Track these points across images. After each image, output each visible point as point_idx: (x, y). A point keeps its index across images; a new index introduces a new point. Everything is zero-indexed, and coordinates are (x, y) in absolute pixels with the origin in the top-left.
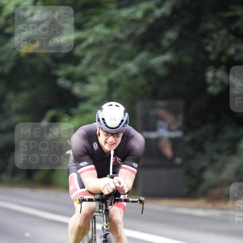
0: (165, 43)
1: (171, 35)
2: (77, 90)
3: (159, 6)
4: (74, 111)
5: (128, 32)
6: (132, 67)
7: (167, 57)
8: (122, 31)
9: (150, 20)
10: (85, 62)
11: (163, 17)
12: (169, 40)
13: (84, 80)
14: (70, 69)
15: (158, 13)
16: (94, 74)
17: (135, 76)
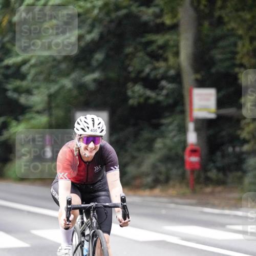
0: (94, 63)
1: (99, 56)
2: (23, 100)
3: (90, 32)
4: (21, 118)
6: (67, 83)
7: (96, 75)
9: (83, 44)
10: (29, 77)
11: (93, 41)
12: (97, 61)
13: (29, 92)
14: (18, 83)
15: (89, 38)
16: (38, 88)
17: (70, 90)
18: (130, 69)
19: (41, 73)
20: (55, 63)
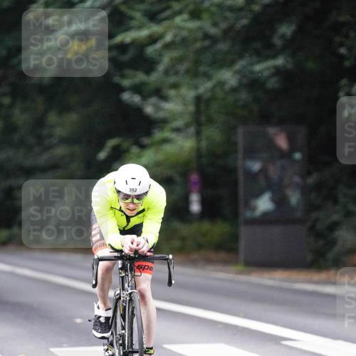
0: (277, 42)
5: (224, 25)
7: (280, 61)
8: (215, 24)
9: (256, 8)
10: (161, 68)
12: (283, 36)
16: (175, 86)
17: (234, 90)
18: (343, 51)
19: (180, 60)
20: (207, 43)
